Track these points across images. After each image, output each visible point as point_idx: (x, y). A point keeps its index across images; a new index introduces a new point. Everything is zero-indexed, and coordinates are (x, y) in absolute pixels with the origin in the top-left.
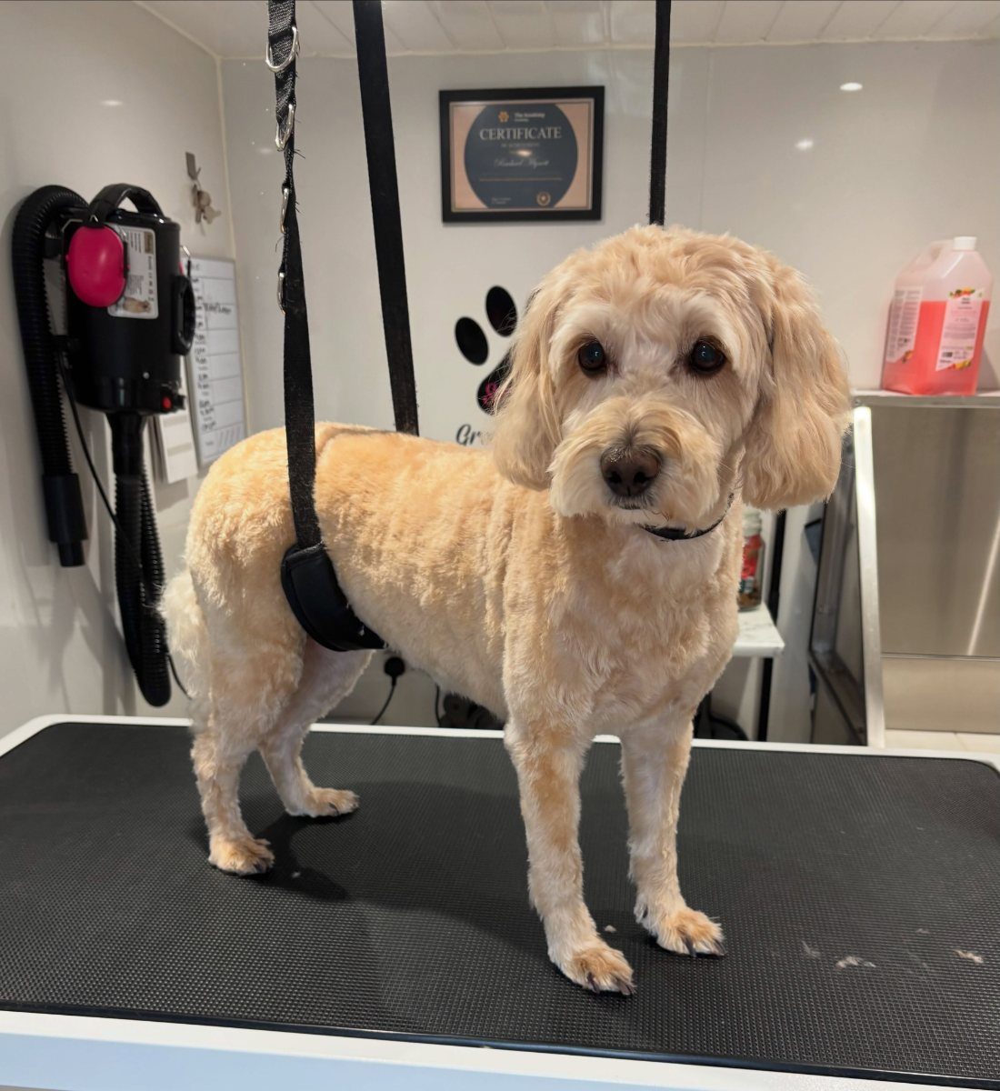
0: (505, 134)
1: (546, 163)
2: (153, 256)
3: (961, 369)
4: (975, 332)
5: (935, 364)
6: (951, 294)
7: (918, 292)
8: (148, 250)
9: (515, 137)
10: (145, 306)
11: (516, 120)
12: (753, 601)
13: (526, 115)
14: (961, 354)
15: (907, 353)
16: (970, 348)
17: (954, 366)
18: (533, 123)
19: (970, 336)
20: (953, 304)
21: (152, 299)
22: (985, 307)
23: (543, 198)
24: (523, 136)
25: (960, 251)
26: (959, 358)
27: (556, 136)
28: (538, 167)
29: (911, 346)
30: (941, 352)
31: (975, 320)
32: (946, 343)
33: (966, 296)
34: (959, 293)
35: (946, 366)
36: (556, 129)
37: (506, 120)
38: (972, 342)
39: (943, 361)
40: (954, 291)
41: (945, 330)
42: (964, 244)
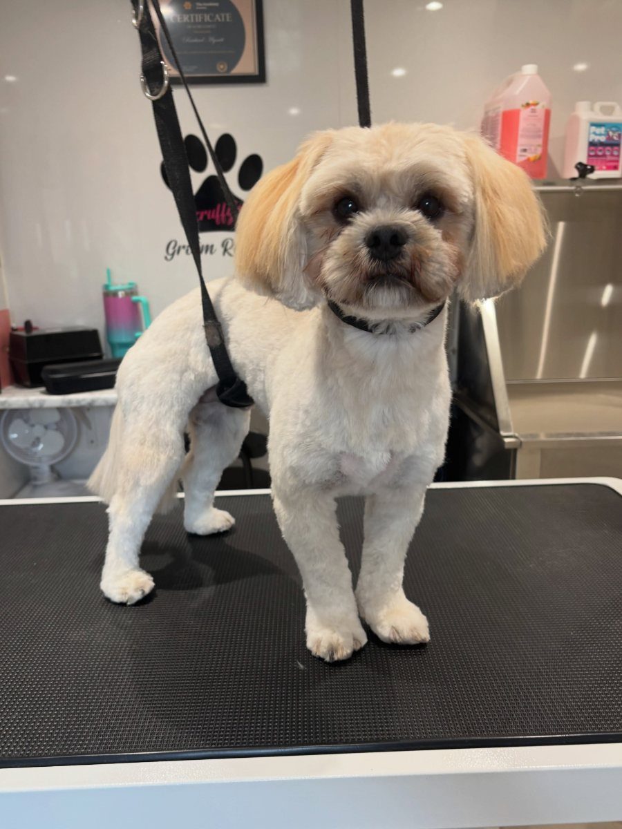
0: (190, 18)
1: (222, 40)
3: (534, 161)
4: (541, 133)
5: (515, 159)
6: (522, 106)
7: (499, 108)
9: (197, 20)
11: (197, 8)
13: (205, 4)
14: (533, 150)
16: (539, 146)
17: (528, 160)
18: (210, 10)
19: (539, 136)
20: (525, 113)
22: (548, 114)
23: (222, 67)
24: (203, 20)
25: (527, 75)
26: (532, 153)
27: (228, 20)
28: (216, 43)
30: (519, 149)
31: (541, 125)
32: (522, 142)
33: (533, 107)
34: (528, 105)
35: (523, 159)
36: (228, 15)
37: (190, 8)
38: (540, 141)
39: (521, 156)
40: (524, 103)
41: (520, 132)
42: (530, 69)
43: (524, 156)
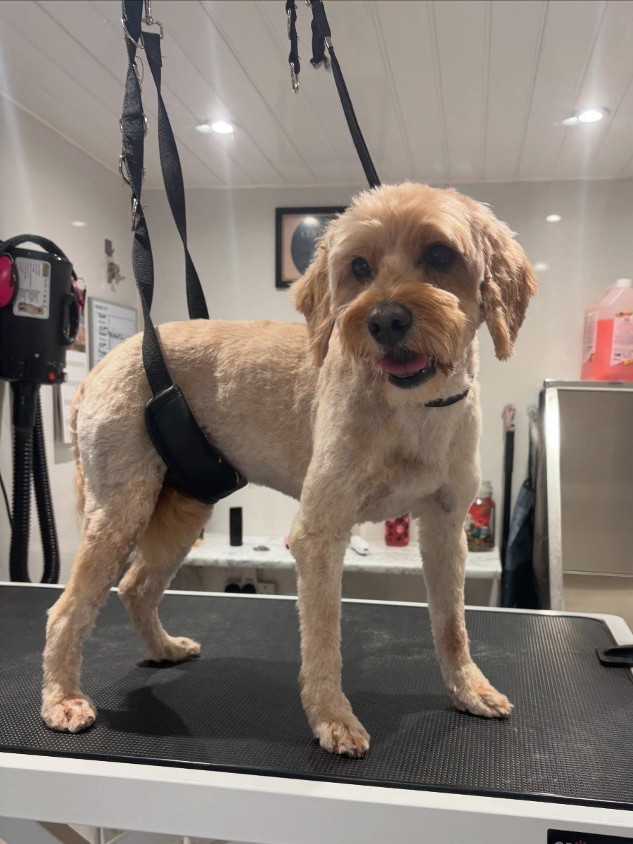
2: (48, 280)
3: (628, 365)
5: (609, 361)
6: (616, 315)
7: (595, 316)
8: (45, 274)
10: (40, 310)
12: (488, 544)
14: (627, 355)
15: (592, 355)
16: (632, 351)
17: (623, 363)
19: (631, 343)
20: (618, 322)
21: (45, 306)
25: (621, 288)
26: (625, 357)
29: (593, 350)
30: (613, 353)
32: (615, 347)
33: (626, 317)
34: (621, 314)
35: (617, 362)
39: (615, 359)
40: (618, 313)
41: (614, 339)
42: (623, 283)
43: (619, 360)
